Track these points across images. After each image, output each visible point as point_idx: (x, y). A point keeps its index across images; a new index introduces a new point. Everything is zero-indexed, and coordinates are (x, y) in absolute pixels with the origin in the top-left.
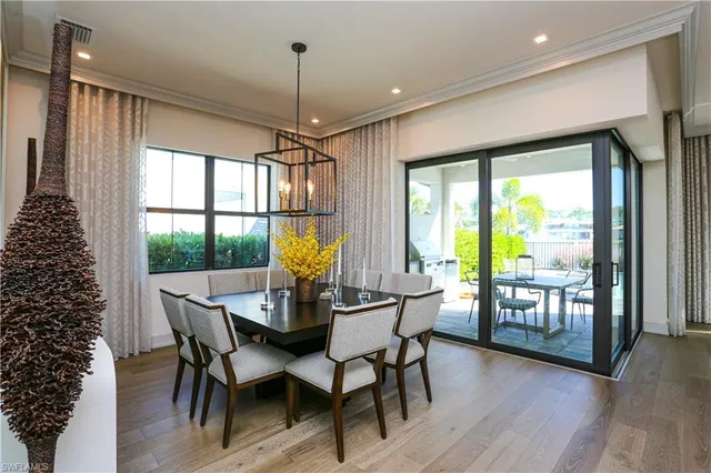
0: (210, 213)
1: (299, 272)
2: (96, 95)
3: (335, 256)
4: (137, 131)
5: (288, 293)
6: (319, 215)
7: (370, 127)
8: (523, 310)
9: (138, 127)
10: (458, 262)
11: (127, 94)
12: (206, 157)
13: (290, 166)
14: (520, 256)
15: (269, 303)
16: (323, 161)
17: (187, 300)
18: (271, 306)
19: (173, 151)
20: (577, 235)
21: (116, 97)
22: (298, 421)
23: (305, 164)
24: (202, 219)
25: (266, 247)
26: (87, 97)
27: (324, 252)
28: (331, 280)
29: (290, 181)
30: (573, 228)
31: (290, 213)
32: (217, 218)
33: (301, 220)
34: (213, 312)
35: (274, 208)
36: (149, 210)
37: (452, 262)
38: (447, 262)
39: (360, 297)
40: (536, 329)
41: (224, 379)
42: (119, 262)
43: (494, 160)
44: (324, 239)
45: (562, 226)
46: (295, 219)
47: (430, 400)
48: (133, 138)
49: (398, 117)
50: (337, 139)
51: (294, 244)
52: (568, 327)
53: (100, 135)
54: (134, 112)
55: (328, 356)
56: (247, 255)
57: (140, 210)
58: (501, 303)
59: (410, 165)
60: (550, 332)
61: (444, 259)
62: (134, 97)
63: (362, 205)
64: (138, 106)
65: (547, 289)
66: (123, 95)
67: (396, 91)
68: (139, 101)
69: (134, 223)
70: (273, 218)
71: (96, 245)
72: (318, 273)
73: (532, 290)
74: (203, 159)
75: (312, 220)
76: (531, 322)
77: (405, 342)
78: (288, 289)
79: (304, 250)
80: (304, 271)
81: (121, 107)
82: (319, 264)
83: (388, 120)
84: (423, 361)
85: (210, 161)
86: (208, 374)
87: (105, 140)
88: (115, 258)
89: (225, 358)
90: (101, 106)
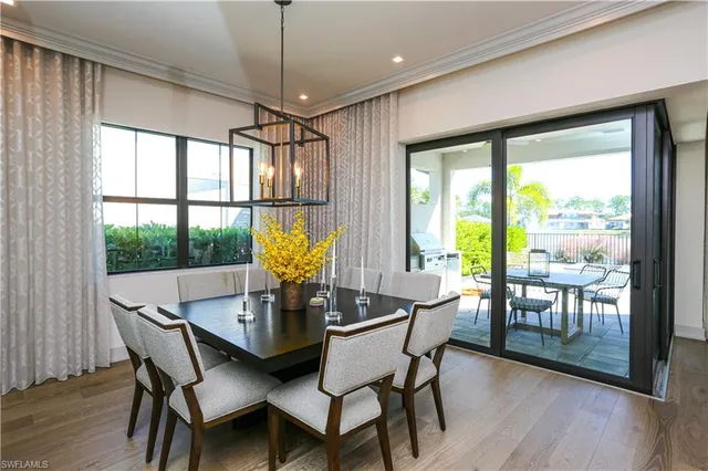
0: (182, 202)
1: (284, 274)
2: (31, 56)
3: (328, 254)
4: (88, 103)
5: (271, 298)
6: (308, 204)
7: (366, 104)
8: (538, 312)
9: (88, 99)
10: (460, 256)
11: (73, 57)
12: (177, 137)
13: (273, 146)
14: (534, 251)
15: (248, 312)
16: (313, 140)
17: (140, 314)
18: (250, 317)
19: (136, 130)
20: (575, 226)
21: (58, 60)
22: (283, 461)
23: (292, 143)
24: (173, 209)
25: (249, 241)
26: (17, 58)
27: (315, 251)
28: (323, 281)
29: (273, 164)
30: (571, 217)
31: (273, 202)
32: (191, 209)
33: (288, 210)
34: (171, 333)
35: (257, 197)
36: (106, 199)
37: (454, 256)
38: (449, 256)
39: (358, 302)
40: (552, 333)
41: (187, 417)
42: (67, 262)
43: (510, 141)
44: (313, 233)
45: (560, 215)
46: (281, 209)
47: (443, 428)
48: (83, 112)
49: (399, 92)
50: (329, 119)
51: (279, 240)
52: (586, 329)
53: (39, 106)
54: (82, 80)
55: (321, 388)
56: (227, 250)
57: (95, 199)
58: (511, 304)
59: (412, 148)
60: (569, 335)
61: (445, 253)
62: (82, 61)
63: (357, 194)
64: (88, 72)
65: (565, 289)
66: (66, 58)
67: (398, 59)
68: (89, 66)
69: (86, 214)
70: (256, 209)
71: (37, 243)
72: (308, 275)
73: (549, 290)
74: (174, 140)
75: (301, 211)
76: (546, 324)
77: (415, 361)
78: (273, 291)
79: (291, 247)
80: (291, 273)
81: (65, 73)
82: (307, 264)
83: (387, 95)
84: (434, 383)
85: (182, 143)
86: (169, 407)
87: (45, 113)
88: (62, 256)
89: (188, 391)
90: (37, 70)
